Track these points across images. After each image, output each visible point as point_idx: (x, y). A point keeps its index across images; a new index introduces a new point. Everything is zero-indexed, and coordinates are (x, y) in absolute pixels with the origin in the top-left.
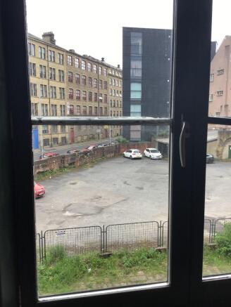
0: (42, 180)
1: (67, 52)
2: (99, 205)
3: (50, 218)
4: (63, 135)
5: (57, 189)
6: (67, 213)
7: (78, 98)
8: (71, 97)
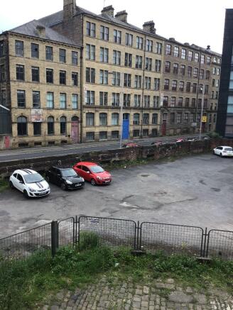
0: (117, 169)
1: (166, 40)
2: (160, 201)
3: (106, 205)
4: (155, 127)
5: (126, 179)
6: (125, 204)
7: (174, 89)
8: (166, 88)
